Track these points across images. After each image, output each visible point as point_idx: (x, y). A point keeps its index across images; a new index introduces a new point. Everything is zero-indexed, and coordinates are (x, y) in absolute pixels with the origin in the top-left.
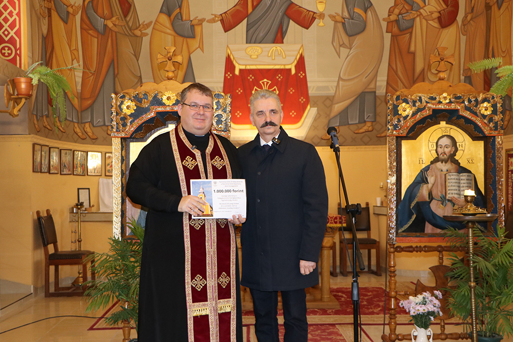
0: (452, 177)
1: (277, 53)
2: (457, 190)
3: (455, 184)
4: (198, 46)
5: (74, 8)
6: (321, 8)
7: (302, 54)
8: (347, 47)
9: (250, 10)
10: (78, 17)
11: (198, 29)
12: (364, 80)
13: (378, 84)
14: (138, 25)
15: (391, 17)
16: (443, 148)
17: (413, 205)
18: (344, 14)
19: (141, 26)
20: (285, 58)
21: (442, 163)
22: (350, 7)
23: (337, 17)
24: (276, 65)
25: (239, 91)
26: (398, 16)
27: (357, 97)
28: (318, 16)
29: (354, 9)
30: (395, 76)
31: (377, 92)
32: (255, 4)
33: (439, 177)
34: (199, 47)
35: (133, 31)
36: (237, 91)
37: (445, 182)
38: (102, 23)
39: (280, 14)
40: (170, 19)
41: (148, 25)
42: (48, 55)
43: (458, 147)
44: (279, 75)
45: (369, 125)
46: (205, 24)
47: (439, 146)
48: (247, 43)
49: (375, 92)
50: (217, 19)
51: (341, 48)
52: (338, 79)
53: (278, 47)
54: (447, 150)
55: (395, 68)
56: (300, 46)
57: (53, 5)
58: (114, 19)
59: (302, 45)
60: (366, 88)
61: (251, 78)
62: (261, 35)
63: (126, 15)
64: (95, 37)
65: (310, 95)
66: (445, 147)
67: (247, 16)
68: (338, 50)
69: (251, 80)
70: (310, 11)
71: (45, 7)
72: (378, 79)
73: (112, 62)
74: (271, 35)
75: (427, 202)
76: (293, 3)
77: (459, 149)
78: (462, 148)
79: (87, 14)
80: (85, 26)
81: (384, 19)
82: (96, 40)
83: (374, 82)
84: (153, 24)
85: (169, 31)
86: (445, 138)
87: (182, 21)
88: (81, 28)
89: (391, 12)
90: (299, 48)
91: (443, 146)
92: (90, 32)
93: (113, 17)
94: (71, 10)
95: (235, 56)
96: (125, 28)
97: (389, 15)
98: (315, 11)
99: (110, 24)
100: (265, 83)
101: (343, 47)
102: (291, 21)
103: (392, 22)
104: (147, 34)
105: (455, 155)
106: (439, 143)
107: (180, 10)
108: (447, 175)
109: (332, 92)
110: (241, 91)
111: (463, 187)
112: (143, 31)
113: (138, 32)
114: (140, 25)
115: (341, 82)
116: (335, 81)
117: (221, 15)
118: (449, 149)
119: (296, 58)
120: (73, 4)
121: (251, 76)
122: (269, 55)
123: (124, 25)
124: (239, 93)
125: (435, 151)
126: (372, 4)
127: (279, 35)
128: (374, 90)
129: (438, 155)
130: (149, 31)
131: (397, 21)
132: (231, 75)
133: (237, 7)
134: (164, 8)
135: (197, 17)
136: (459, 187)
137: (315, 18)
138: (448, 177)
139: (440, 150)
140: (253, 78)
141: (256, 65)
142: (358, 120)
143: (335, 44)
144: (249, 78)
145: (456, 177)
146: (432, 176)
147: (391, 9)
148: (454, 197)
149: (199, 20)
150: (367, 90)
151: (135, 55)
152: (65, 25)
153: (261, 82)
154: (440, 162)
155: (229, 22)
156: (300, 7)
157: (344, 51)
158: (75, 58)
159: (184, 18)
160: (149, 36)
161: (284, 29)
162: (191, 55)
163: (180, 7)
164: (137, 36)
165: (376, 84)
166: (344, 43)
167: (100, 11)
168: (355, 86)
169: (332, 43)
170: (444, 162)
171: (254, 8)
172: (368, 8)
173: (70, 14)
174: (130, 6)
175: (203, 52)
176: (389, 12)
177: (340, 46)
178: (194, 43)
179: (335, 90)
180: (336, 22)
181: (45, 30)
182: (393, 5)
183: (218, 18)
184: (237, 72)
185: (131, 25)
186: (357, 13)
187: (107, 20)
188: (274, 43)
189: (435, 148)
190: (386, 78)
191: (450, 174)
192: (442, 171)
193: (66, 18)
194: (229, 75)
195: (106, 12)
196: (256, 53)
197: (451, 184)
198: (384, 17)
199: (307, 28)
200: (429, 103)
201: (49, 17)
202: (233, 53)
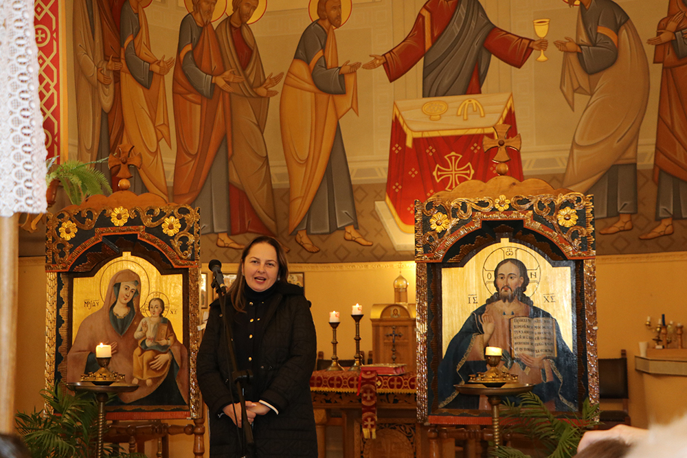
0: (521, 323)
1: (470, 110)
2: (528, 343)
3: (524, 335)
4: (350, 106)
5: (161, 64)
6: (541, 31)
7: (510, 109)
8: (585, 93)
9: (428, 44)
10: (169, 78)
11: (349, 80)
12: (615, 145)
13: (640, 150)
14: (262, 80)
15: (661, 36)
16: (505, 280)
17: (460, 366)
18: (581, 38)
19: (267, 81)
20: (484, 116)
21: (504, 301)
22: (590, 26)
23: (568, 45)
24: (469, 129)
25: (413, 173)
26: (674, 33)
27: (605, 174)
28: (537, 45)
29: (596, 29)
30: (671, 134)
31: (638, 164)
32: (435, 35)
33: (500, 323)
34: (352, 107)
35: (254, 90)
36: (410, 173)
37: (510, 331)
38: (208, 82)
39: (476, 47)
40: (309, 68)
41: (277, 79)
42: (113, 138)
43: (529, 276)
44: (475, 145)
45: (625, 221)
46: (360, 71)
47: (499, 276)
48: (424, 96)
49: (635, 164)
50: (378, 62)
51: (576, 95)
52: (570, 145)
53: (473, 99)
54: (512, 282)
55: (669, 122)
56: (507, 95)
57: (124, 66)
58: (227, 73)
59: (511, 95)
60: (618, 159)
61: (431, 151)
62: (446, 81)
63: (244, 66)
64: (199, 104)
65: (524, 174)
66: (508, 277)
67: (424, 54)
68: (570, 99)
69: (431, 154)
70: (523, 38)
71: (108, 70)
72: (639, 143)
73: (224, 139)
74: (461, 82)
75: (483, 361)
76: (494, 28)
77: (530, 279)
78: (536, 279)
79: (184, 72)
80: (180, 89)
81: (650, 42)
82: (198, 107)
83: (633, 147)
84: (284, 77)
85: (307, 86)
86: (508, 264)
87: (327, 69)
88: (173, 93)
89: (661, 28)
90: (506, 100)
91: (506, 276)
92: (190, 96)
93: (225, 70)
94: (156, 68)
95: (406, 118)
96: (244, 85)
97: (659, 34)
98: (532, 38)
99: (220, 82)
100: (453, 158)
101: (580, 93)
102: (493, 56)
103: (665, 44)
104: (275, 93)
105: (525, 290)
106: (500, 271)
107: (324, 52)
108: (512, 321)
109: (560, 167)
110: (416, 173)
111: (538, 338)
112: (270, 89)
113: (262, 91)
114: (265, 80)
115: (575, 151)
116: (566, 150)
117: (384, 55)
118: (515, 280)
119: (502, 116)
120: (159, 59)
121: (431, 148)
122: (459, 113)
123: (243, 82)
124: (413, 176)
125: (493, 284)
126: (627, 18)
127: (474, 80)
128: (633, 161)
129: (498, 289)
130: (278, 87)
131: (673, 43)
132: (400, 148)
133: (409, 42)
134: (300, 51)
135: (349, 61)
136: (531, 338)
137: (532, 49)
138: (514, 323)
139: (501, 282)
140: (434, 151)
141: (438, 130)
142: (606, 212)
143: (565, 89)
144: (428, 151)
145: (527, 324)
146: (490, 322)
147: (662, 23)
148: (523, 354)
149: (352, 66)
150: (621, 162)
151: (258, 126)
152: (146, 90)
153: (446, 157)
154: (501, 301)
155: (395, 67)
156: (508, 33)
157: (581, 100)
158: (163, 137)
159: (329, 64)
160: (279, 95)
161: (482, 71)
162: (340, 121)
163: (323, 48)
164: (262, 97)
165: (636, 151)
166: (580, 86)
167: (205, 64)
168: (600, 156)
169: (561, 88)
170: (507, 301)
171: (435, 40)
172: (621, 25)
173: (155, 75)
174: (251, 52)
175: (358, 115)
176: (658, 30)
177: (574, 91)
178: (344, 102)
179: (566, 164)
180: (567, 52)
181: (107, 103)
182: (666, 15)
183: (380, 60)
184: (409, 143)
185: (252, 80)
186: (601, 34)
187: (217, 76)
188: (465, 93)
189: (493, 279)
190: (653, 140)
191: (518, 318)
192: (504, 314)
193: (147, 80)
194: (397, 149)
195: (214, 64)
196: (438, 111)
197: (519, 335)
198: (650, 37)
199: (519, 66)
200: (477, 211)
201: (115, 83)
202: (403, 113)
